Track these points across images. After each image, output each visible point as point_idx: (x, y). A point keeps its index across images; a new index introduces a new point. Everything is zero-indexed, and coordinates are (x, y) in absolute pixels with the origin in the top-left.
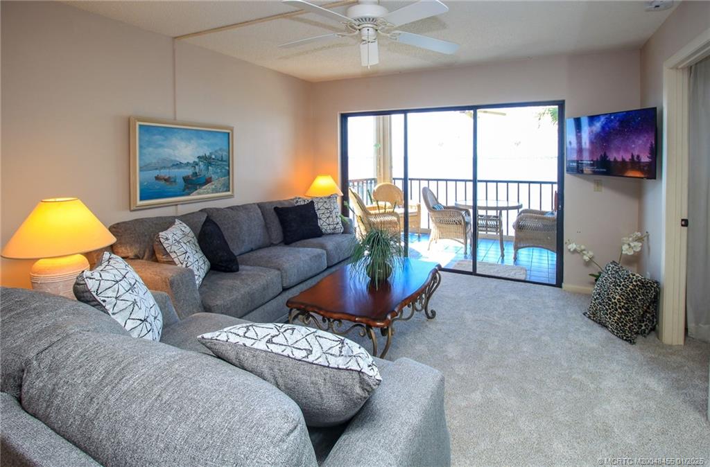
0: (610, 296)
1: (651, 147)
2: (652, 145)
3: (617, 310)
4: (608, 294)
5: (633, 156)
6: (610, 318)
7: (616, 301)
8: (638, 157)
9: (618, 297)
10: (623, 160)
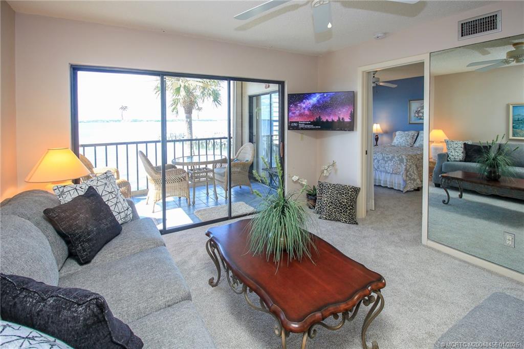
0: (341, 201)
1: (351, 114)
2: (351, 112)
3: (347, 208)
4: (339, 201)
5: (339, 118)
6: (344, 215)
7: (345, 203)
8: (343, 119)
9: (345, 201)
10: (333, 121)
